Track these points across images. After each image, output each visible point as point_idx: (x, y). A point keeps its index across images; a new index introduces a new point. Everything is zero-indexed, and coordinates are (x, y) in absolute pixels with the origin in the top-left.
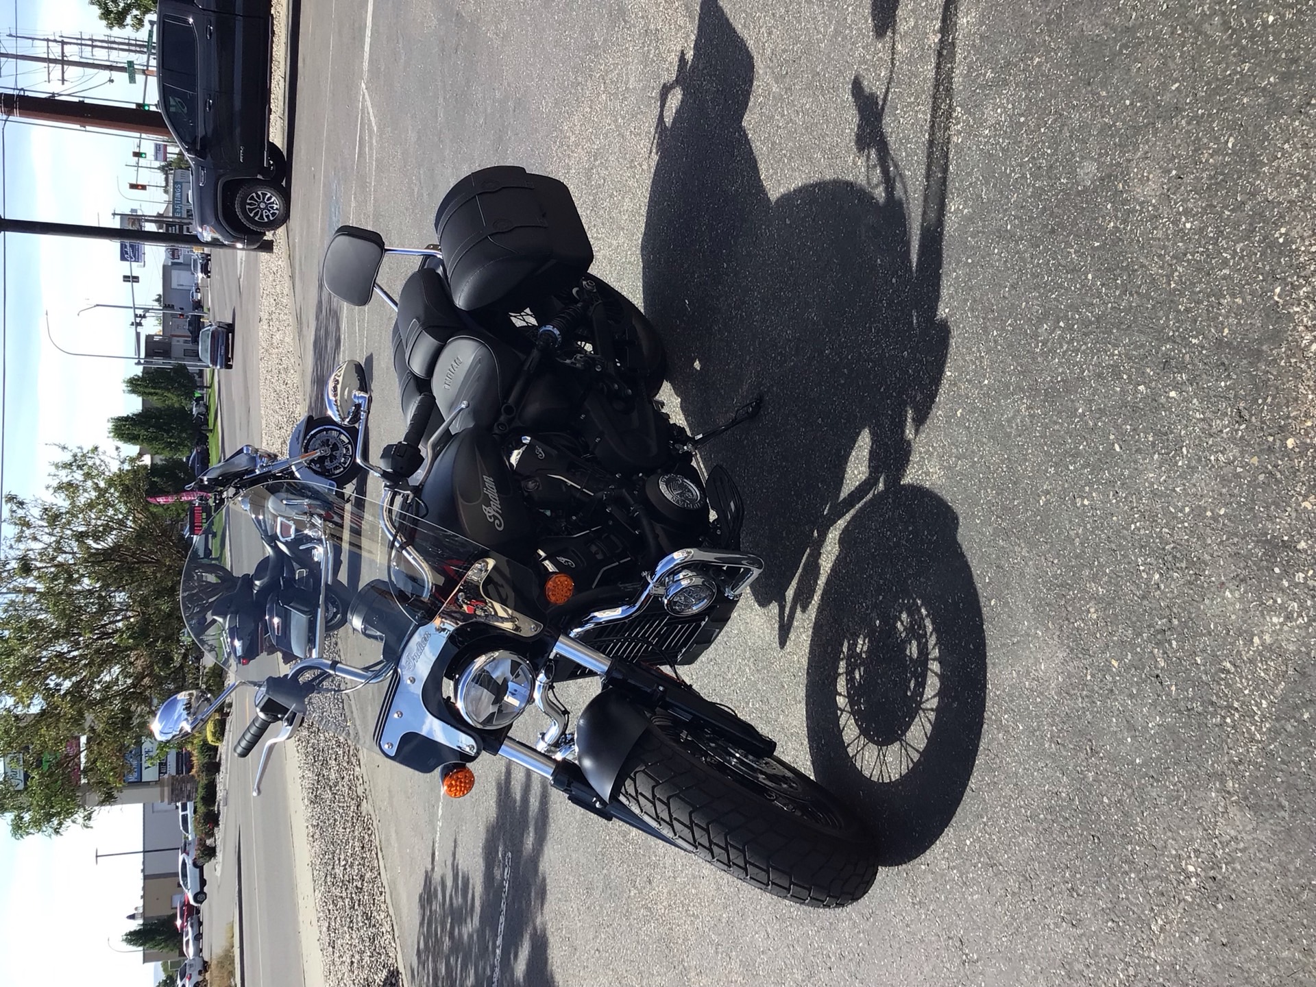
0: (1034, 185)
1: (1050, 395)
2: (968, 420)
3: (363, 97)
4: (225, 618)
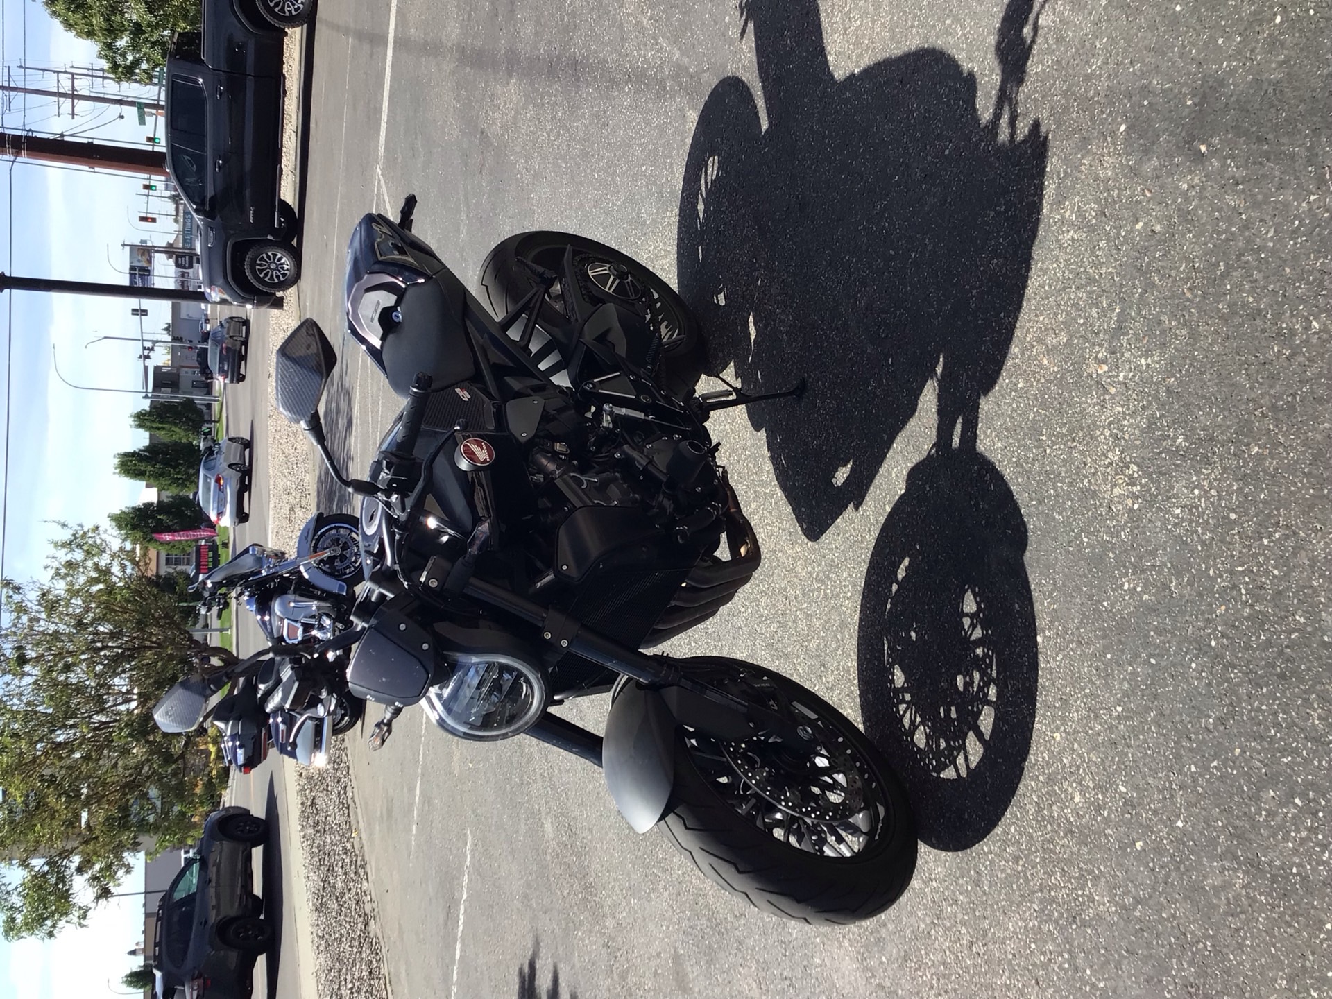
0: (1252, 606)
1: (1280, 884)
2: (1153, 860)
3: (379, 183)
4: (227, 724)
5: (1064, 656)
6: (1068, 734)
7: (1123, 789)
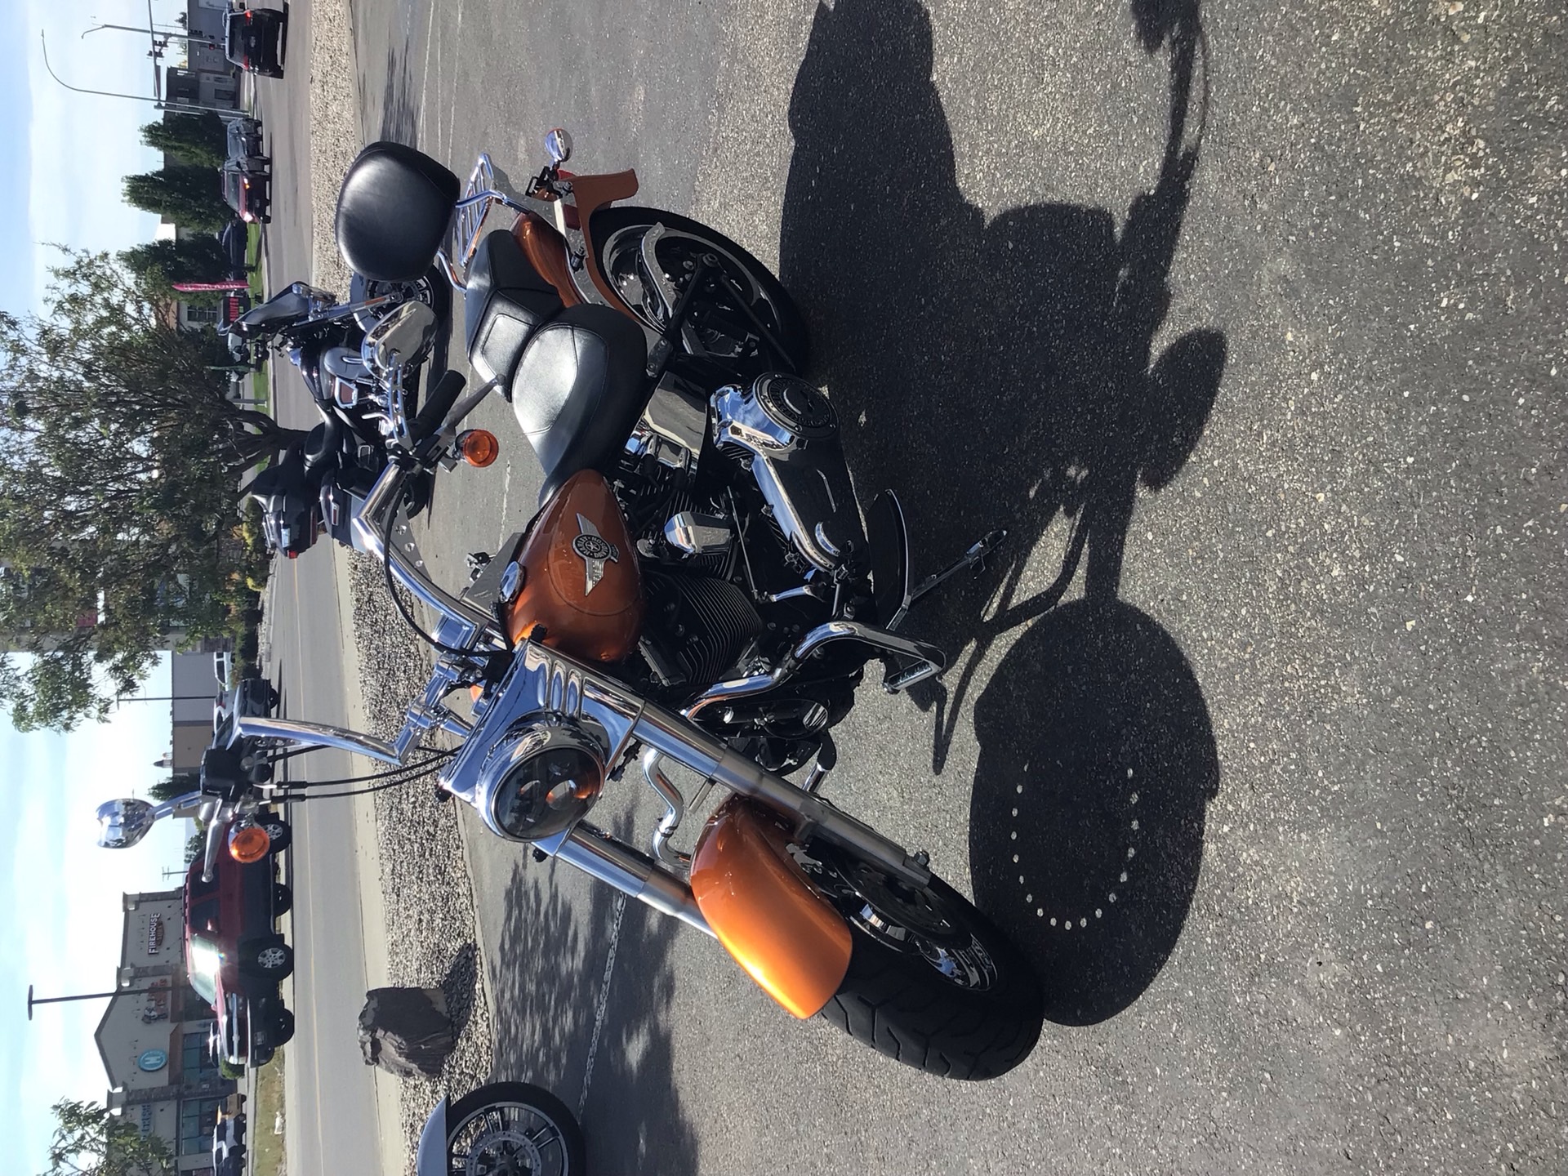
4: (268, 499)
5: (1345, 396)
6: (1336, 493)
7: (1399, 558)
